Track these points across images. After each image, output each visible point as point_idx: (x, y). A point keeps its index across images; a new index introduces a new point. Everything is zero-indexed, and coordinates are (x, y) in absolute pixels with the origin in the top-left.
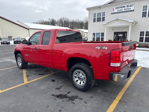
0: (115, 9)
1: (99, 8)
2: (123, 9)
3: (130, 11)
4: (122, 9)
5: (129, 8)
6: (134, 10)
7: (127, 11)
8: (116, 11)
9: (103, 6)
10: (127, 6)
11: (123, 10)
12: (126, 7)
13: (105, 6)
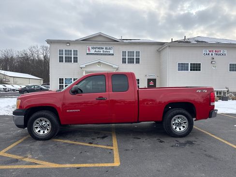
0: (91, 48)
1: (68, 43)
2: (102, 50)
3: (110, 54)
4: (100, 50)
5: (107, 50)
6: (113, 54)
7: (106, 54)
8: (92, 51)
9: (73, 41)
10: (106, 49)
11: (102, 53)
12: (104, 48)
13: (77, 42)
